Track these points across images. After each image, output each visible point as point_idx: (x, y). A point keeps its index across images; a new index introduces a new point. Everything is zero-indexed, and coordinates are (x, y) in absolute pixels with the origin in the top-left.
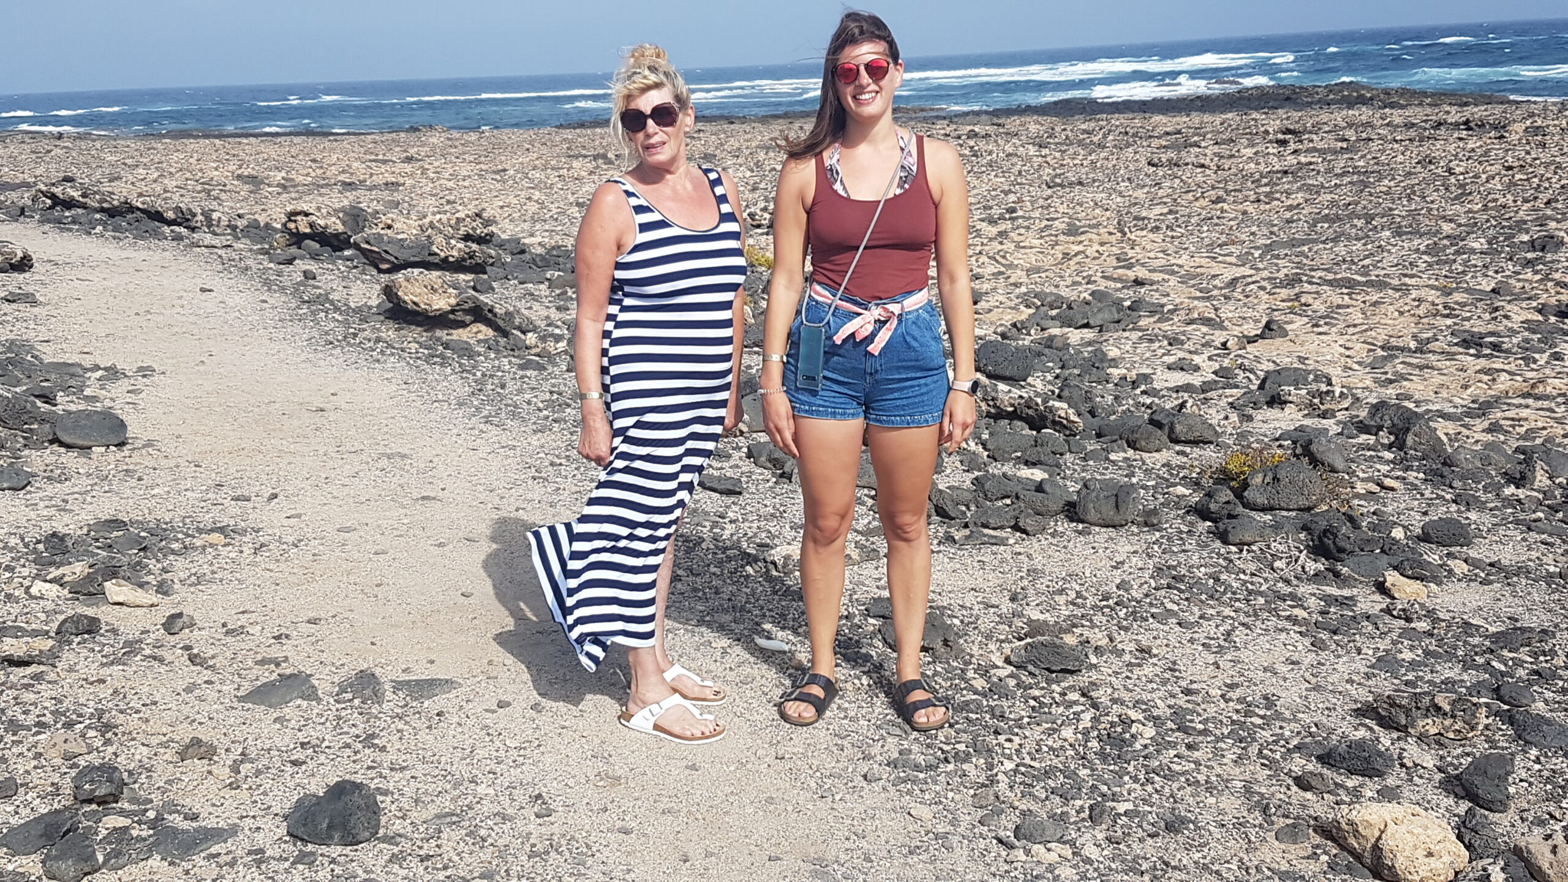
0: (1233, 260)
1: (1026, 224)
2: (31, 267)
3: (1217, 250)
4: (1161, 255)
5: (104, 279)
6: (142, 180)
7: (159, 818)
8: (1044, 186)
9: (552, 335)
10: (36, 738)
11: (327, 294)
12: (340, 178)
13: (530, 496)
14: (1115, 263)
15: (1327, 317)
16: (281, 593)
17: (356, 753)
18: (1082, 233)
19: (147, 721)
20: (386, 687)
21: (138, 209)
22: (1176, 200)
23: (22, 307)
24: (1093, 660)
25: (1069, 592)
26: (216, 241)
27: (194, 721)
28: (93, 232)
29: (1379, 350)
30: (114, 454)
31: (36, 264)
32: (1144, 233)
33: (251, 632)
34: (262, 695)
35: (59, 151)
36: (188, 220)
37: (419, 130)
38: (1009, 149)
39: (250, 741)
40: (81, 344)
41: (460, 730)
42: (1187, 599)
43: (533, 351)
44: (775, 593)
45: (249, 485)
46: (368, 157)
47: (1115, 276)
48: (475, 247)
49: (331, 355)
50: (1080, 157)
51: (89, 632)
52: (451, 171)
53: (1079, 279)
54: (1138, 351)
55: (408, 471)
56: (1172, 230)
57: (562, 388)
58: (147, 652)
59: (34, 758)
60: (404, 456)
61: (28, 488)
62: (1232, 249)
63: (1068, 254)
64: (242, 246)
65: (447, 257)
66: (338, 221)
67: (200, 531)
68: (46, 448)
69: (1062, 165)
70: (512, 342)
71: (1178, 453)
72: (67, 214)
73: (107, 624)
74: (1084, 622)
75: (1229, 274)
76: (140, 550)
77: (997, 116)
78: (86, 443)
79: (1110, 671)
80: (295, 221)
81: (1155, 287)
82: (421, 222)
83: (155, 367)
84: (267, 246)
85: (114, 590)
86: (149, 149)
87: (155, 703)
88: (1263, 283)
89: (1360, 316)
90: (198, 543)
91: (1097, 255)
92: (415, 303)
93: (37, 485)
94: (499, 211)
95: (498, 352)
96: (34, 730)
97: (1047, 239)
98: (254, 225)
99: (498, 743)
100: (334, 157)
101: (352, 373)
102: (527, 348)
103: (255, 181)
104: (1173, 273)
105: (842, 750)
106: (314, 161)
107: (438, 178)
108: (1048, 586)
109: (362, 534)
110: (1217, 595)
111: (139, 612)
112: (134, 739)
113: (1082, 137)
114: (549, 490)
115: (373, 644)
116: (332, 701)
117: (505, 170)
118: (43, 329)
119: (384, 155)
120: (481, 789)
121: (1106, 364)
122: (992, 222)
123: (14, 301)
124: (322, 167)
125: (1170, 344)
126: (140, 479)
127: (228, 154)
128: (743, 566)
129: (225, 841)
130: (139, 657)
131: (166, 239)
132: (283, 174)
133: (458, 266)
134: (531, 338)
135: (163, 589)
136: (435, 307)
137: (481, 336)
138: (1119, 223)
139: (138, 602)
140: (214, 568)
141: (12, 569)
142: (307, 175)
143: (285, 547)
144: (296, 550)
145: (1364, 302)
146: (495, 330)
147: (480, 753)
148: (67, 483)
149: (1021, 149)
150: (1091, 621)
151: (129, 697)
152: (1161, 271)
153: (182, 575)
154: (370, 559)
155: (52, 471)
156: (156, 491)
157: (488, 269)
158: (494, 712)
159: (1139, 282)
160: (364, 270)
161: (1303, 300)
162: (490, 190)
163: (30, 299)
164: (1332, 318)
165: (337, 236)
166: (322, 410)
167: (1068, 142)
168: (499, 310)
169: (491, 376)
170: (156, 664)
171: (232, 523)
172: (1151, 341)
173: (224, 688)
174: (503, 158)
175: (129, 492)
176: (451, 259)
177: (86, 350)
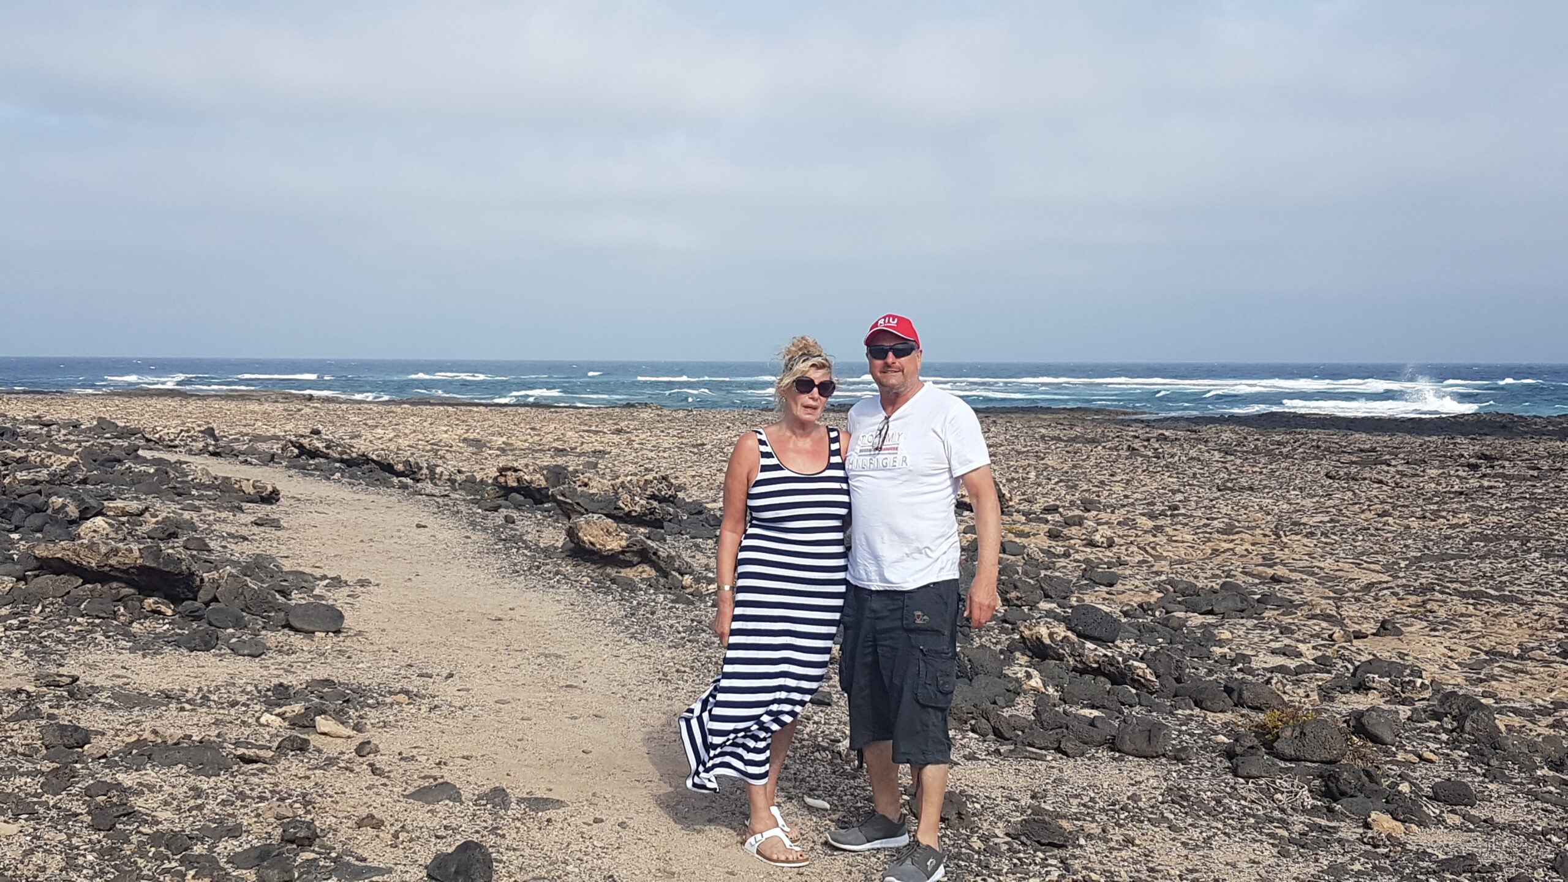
0: (1378, 568)
1: (1185, 521)
2: (278, 500)
3: (1364, 558)
4: (1306, 557)
5: (338, 513)
6: (379, 439)
7: (339, 856)
8: (1214, 489)
9: (705, 578)
10: (257, 805)
11: (522, 535)
12: (554, 445)
13: (653, 691)
14: (1260, 561)
15: (1446, 623)
16: (445, 738)
17: (482, 837)
18: (1237, 533)
19: (337, 802)
20: (513, 800)
21: (373, 460)
22: (1341, 510)
23: (268, 530)
24: (1082, 841)
25: (1084, 797)
26: (436, 492)
27: (371, 805)
28: (332, 478)
29: (1482, 654)
30: (332, 638)
31: (282, 499)
32: (1299, 537)
33: (419, 759)
34: (420, 794)
35: (308, 410)
36: (414, 473)
37: (635, 407)
38: (1193, 453)
39: (408, 822)
40: (314, 561)
41: (562, 832)
42: (1186, 813)
43: (688, 591)
44: (834, 773)
45: (432, 667)
46: (583, 428)
47: (1255, 572)
48: (655, 504)
49: (516, 580)
50: (1260, 466)
51: (301, 750)
52: (654, 443)
53: (1219, 572)
54: (1250, 636)
55: (559, 667)
56: (1327, 537)
57: (703, 618)
58: (342, 765)
59: (255, 817)
60: (558, 657)
61: (263, 656)
62: (1380, 558)
63: (1217, 550)
64: (458, 496)
65: (630, 512)
66: (542, 478)
67: (391, 693)
68: (279, 631)
69: (1241, 471)
70: (670, 581)
71: (1242, 716)
72: (311, 462)
73: (314, 746)
74: (1087, 818)
75: (1365, 578)
76: (344, 702)
77: (1197, 424)
78: (311, 628)
79: (1093, 851)
80: (505, 476)
81: (1291, 586)
82: (613, 482)
83: (372, 580)
84: (479, 497)
85: (323, 723)
86: (389, 412)
87: (344, 793)
88: (1397, 590)
89: (1480, 624)
90: (388, 700)
91: (1246, 553)
92: (592, 543)
93: (270, 655)
94: (690, 479)
95: (656, 589)
96: (256, 800)
97: (1201, 535)
98: (471, 480)
99: (588, 843)
100: (552, 426)
101: (531, 594)
102: (683, 588)
103: (478, 444)
104: (1313, 574)
105: (850, 873)
106: (533, 429)
107: (642, 449)
108: (1067, 791)
109: (514, 705)
110: (1214, 813)
111: (339, 741)
112: (327, 812)
113: (1271, 447)
114: (670, 688)
115: (508, 775)
116: (471, 804)
117: (703, 444)
118: (283, 547)
119: (597, 426)
120: (570, 868)
121: (1210, 644)
122: (1152, 516)
123: (262, 525)
124: (539, 435)
125: (1282, 633)
126: (349, 657)
127: (458, 420)
128: (813, 753)
129: (383, 875)
130: (335, 768)
131: (394, 487)
132: (504, 439)
133: (639, 520)
134: (687, 580)
135: (358, 728)
136: (608, 548)
137: (644, 575)
138: (1276, 527)
139: (339, 734)
140: (398, 719)
141: (248, 706)
142: (525, 441)
143: (453, 709)
144: (461, 712)
145: (1487, 613)
146: (657, 571)
147: (573, 847)
148: (293, 656)
149: (1206, 454)
150: (1093, 818)
151: (326, 787)
152: (1301, 572)
153: (373, 721)
154: (517, 723)
155: (282, 647)
156: (361, 666)
157: (665, 524)
158: (589, 825)
159: (1276, 580)
160: (557, 519)
161: (1428, 607)
162: (686, 462)
163: (276, 524)
164: (1452, 624)
165: (539, 490)
166: (500, 620)
167: (1256, 451)
168: (663, 554)
169: (645, 605)
170: (347, 773)
171: (415, 690)
172: (1264, 629)
173: (395, 789)
174: (704, 434)
175: (339, 665)
176: (634, 514)
177: (317, 565)
